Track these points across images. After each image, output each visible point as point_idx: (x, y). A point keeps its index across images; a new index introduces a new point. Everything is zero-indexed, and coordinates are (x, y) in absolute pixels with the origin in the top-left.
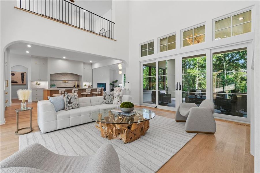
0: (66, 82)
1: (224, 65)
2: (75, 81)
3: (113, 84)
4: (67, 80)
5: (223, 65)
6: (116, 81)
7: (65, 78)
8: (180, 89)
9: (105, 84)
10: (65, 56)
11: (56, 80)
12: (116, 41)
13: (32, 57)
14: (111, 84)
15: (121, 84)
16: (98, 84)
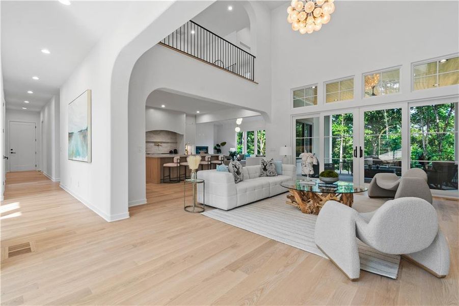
0: (158, 145)
1: (386, 118)
2: (171, 143)
3: (218, 148)
4: (161, 142)
5: (383, 116)
6: (224, 144)
7: (158, 139)
8: (361, 156)
9: (207, 148)
10: (163, 104)
12: (258, 84)
14: (215, 148)
16: (196, 148)
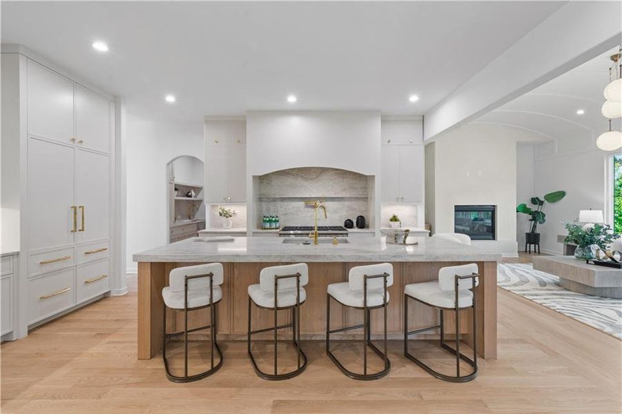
2: (350, 199)
3: (534, 208)
6: (557, 196)
9: (492, 211)
11: (283, 199)
13: (206, 122)
14: (523, 209)
15: (601, 212)
16: (456, 211)
